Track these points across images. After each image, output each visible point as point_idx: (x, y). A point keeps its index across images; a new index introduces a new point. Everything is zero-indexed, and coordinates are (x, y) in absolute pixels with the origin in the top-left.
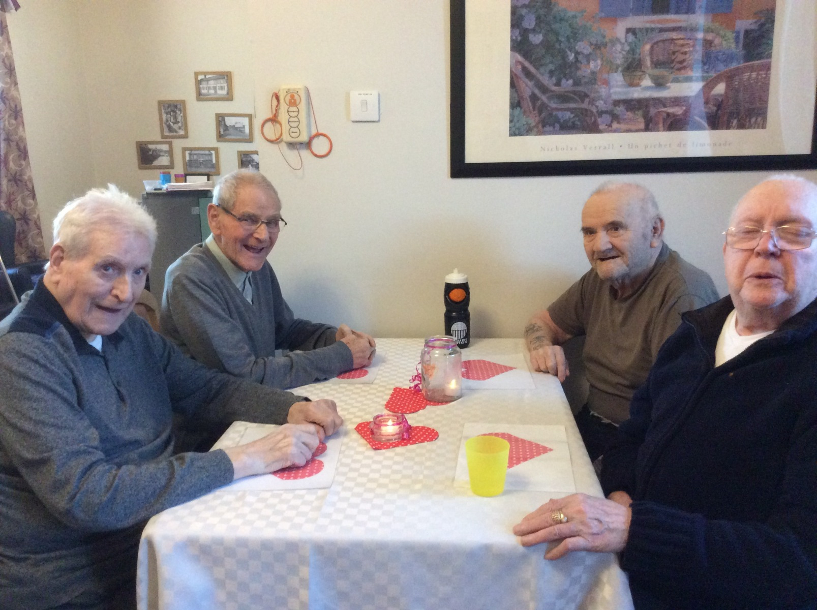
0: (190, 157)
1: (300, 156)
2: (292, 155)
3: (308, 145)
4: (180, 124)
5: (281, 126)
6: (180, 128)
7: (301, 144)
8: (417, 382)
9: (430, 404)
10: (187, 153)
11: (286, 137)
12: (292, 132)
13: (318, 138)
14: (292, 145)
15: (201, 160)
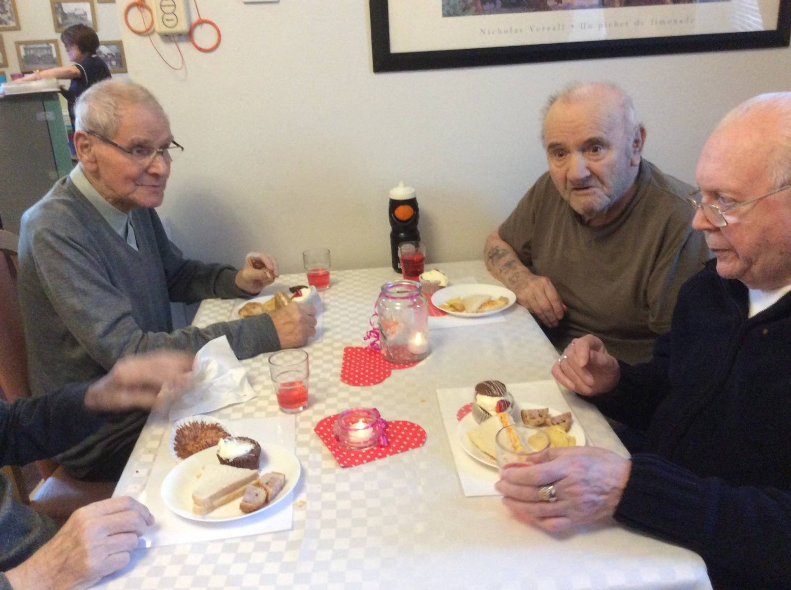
0: (26, 53)
1: (180, 51)
2: (169, 50)
3: (189, 36)
4: (9, 14)
5: (151, 12)
6: (9, 18)
7: (180, 35)
8: (372, 339)
9: (395, 368)
10: (22, 48)
11: (159, 27)
12: (167, 20)
13: (201, 28)
14: (167, 37)
15: (39, 55)
